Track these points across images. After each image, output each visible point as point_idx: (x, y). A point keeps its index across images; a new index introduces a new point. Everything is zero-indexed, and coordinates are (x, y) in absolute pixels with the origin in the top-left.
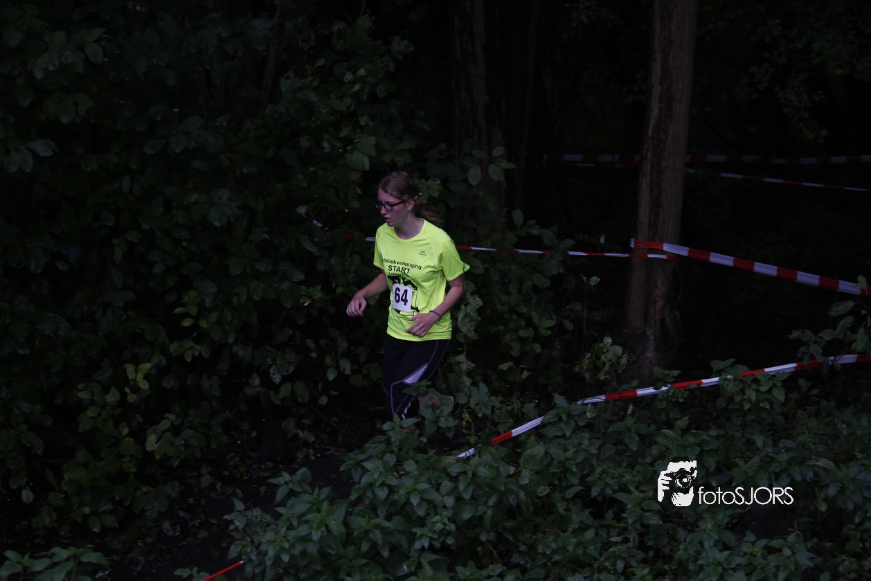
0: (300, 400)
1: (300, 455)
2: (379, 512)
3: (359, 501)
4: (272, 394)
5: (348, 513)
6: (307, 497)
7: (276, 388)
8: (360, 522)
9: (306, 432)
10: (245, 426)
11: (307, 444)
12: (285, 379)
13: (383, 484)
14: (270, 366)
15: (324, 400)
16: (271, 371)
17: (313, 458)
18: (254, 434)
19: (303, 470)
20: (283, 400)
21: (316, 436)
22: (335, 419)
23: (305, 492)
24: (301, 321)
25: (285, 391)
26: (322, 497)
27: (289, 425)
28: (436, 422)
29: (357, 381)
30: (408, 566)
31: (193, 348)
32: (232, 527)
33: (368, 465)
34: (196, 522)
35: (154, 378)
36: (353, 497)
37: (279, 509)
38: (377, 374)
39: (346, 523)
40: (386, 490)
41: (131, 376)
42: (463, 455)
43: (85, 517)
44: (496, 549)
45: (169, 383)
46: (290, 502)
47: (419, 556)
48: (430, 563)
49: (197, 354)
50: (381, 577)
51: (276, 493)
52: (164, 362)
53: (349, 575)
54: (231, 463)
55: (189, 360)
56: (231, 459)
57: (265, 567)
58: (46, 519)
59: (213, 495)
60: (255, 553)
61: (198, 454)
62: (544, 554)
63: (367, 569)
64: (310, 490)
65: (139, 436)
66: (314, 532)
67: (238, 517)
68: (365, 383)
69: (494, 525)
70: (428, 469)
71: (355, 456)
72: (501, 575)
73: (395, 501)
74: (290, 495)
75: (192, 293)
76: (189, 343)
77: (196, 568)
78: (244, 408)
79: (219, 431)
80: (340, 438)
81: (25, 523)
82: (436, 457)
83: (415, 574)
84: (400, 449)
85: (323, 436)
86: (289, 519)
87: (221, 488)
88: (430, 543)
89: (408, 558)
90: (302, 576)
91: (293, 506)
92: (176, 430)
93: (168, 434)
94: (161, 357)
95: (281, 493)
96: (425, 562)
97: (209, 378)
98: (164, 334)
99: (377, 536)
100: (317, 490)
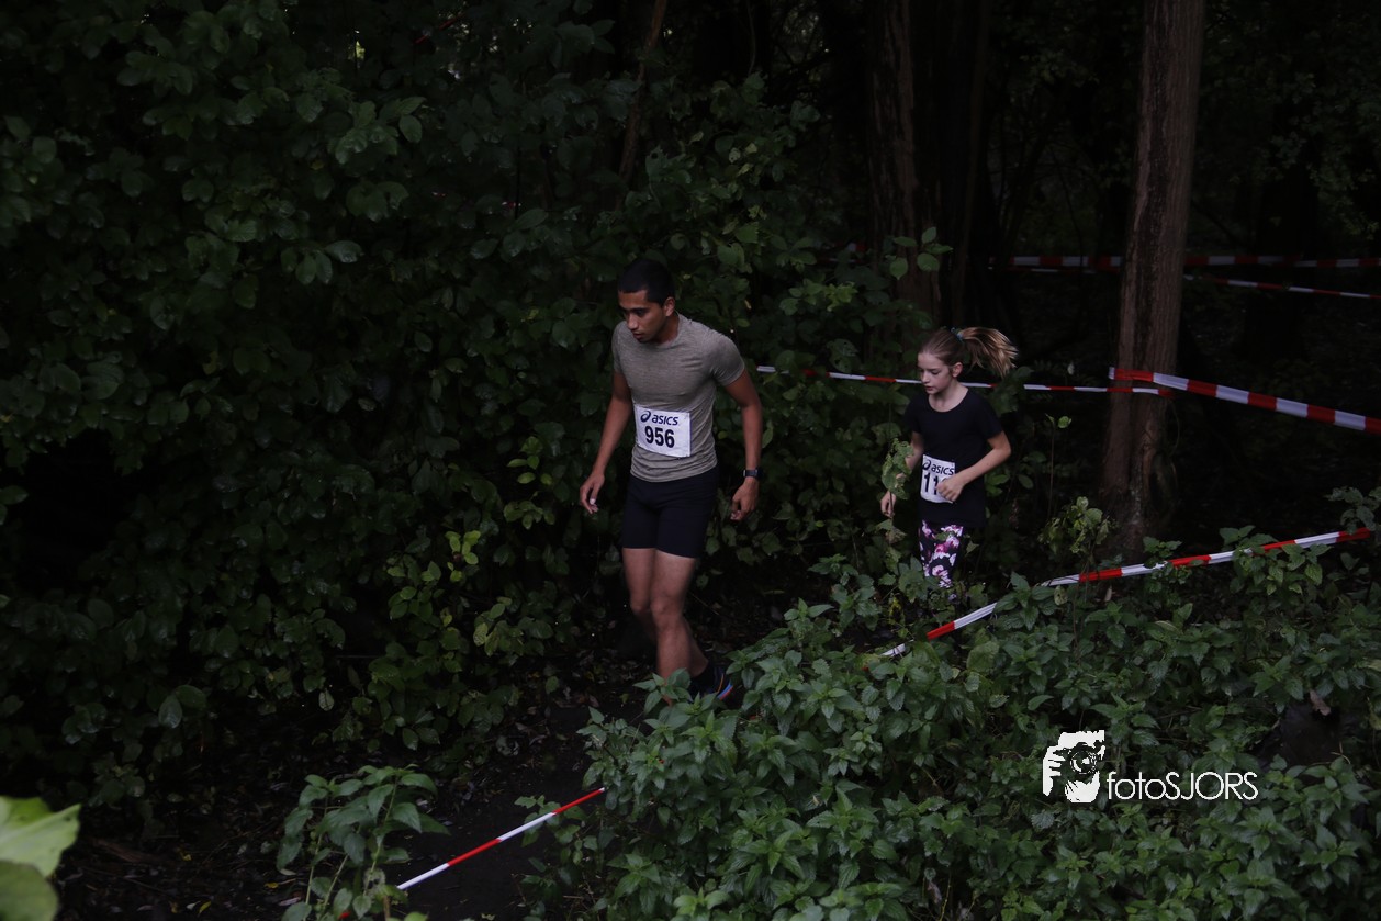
2: (780, 727)
3: (754, 712)
5: (739, 728)
6: (685, 706)
8: (755, 740)
10: (602, 613)
13: (785, 690)
15: (704, 582)
18: (612, 624)
22: (717, 606)
23: (681, 700)
26: (705, 707)
28: (853, 609)
29: (745, 555)
30: (820, 798)
31: (532, 512)
32: (588, 744)
33: (765, 665)
34: (540, 739)
35: (484, 550)
36: (746, 706)
37: (651, 722)
38: (772, 547)
39: (736, 741)
40: (789, 698)
41: (455, 548)
42: (890, 653)
43: (399, 729)
44: (935, 777)
45: (502, 558)
46: (663, 713)
47: (834, 785)
48: (848, 794)
49: (538, 519)
50: (784, 811)
51: (644, 702)
52: (497, 530)
53: (742, 808)
54: (583, 663)
55: (528, 527)
56: (583, 657)
57: (634, 795)
58: (349, 730)
59: (560, 703)
60: (620, 777)
61: (541, 649)
62: (1000, 783)
63: (765, 801)
64: (689, 697)
65: (466, 626)
66: (696, 752)
67: (595, 733)
68: (756, 558)
69: (932, 746)
70: (843, 671)
71: (746, 654)
72: (943, 811)
73: (802, 712)
74: (663, 703)
75: (532, 440)
76: (529, 506)
77: (542, 797)
78: (598, 590)
79: (567, 620)
80: (724, 629)
81: (324, 735)
82: (854, 656)
83: (829, 808)
84: (805, 645)
85: (701, 627)
86: (662, 735)
87: (571, 694)
88: (849, 768)
89: (818, 787)
90: (682, 808)
91: (668, 717)
92: (512, 618)
93: (502, 623)
94: (493, 524)
95: (651, 702)
96: (841, 792)
97: (554, 551)
98: (495, 494)
99: (779, 758)
100: (698, 696)
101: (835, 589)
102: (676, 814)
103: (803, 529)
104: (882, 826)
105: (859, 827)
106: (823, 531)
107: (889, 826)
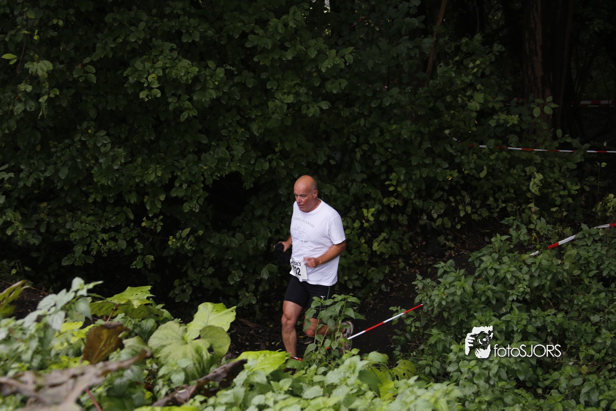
0: (446, 226)
1: (447, 254)
2: (490, 282)
3: (479, 276)
4: (433, 223)
5: (474, 282)
6: (453, 274)
7: (434, 221)
8: (480, 287)
9: (450, 242)
10: (420, 239)
11: (450, 248)
12: (439, 216)
13: (492, 268)
14: (432, 210)
15: (459, 227)
16: (432, 212)
17: (454, 255)
18: (424, 243)
19: (451, 261)
20: (438, 226)
21: (455, 244)
22: (464, 236)
23: (452, 272)
24: (447, 188)
25: (439, 222)
26: (461, 274)
27: (441, 239)
28: (518, 237)
29: (475, 217)
30: (506, 309)
31: (394, 201)
32: (416, 288)
33: (484, 258)
34: (397, 285)
35: (376, 215)
36: (476, 274)
37: (440, 280)
38: (485, 214)
39: (473, 287)
40: (493, 271)
41: (366, 214)
42: (533, 254)
43: (346, 281)
44: (552, 302)
45: (383, 218)
46: (445, 276)
47: (511, 305)
48: (517, 307)
49: (396, 204)
50: (492, 314)
51: (437, 272)
52: (381, 208)
53: (476, 312)
54: (413, 257)
55: (392, 207)
56: (413, 255)
57: (434, 307)
59: (405, 272)
60: (429, 300)
61: (397, 252)
62: (578, 304)
63: (484, 310)
64: (455, 271)
65: (370, 243)
66: (457, 291)
67: (419, 283)
68: (479, 218)
69: (550, 290)
70: (514, 261)
71: (476, 254)
72: (555, 315)
73: (498, 276)
74: (445, 272)
75: (394, 175)
76: (392, 199)
77: (399, 307)
78: (419, 230)
79: (407, 241)
80: (467, 245)
82: (519, 255)
83: (510, 313)
84: (499, 251)
85: (458, 244)
86: (444, 284)
87: (409, 269)
88: (517, 298)
89: (505, 305)
90: (452, 312)
91: (446, 278)
92: (386, 240)
93: (383, 242)
94: (379, 206)
95: (440, 272)
96: (514, 307)
97: (402, 216)
98: (380, 194)
99: (490, 294)
100: (458, 270)
101: (511, 230)
102: (450, 314)
103: (498, 207)
104: (531, 320)
105: (522, 320)
106: (505, 208)
107: (533, 320)
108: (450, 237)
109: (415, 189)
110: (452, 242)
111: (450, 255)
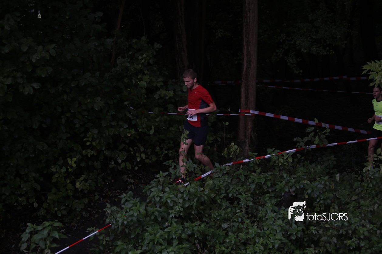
0: (128, 168)
1: (129, 187)
2: (157, 206)
3: (150, 202)
4: (118, 167)
5: (146, 206)
6: (132, 201)
7: (120, 165)
8: (151, 209)
10: (110, 178)
11: (131, 183)
12: (122, 162)
13: (158, 196)
14: (117, 157)
15: (136, 168)
16: (118, 159)
17: (133, 188)
18: (113, 181)
19: (130, 192)
20: (122, 168)
21: (134, 181)
22: (140, 174)
24: (127, 142)
25: (123, 165)
26: (137, 201)
27: (125, 177)
28: (175, 174)
29: (147, 161)
30: (168, 223)
32: (106, 213)
33: (152, 190)
34: (94, 212)
35: (77, 163)
36: (148, 201)
37: (123, 206)
38: (154, 159)
39: (146, 210)
40: (159, 198)
41: (70, 162)
42: (185, 185)
43: (56, 211)
44: (197, 216)
45: (83, 164)
46: (126, 204)
47: (171, 220)
48: (175, 222)
49: (92, 154)
50: (158, 227)
51: (121, 201)
52: (81, 157)
53: (148, 227)
55: (89, 156)
56: (105, 190)
57: (119, 226)
58: (42, 212)
59: (99, 202)
60: (115, 221)
61: (94, 188)
62: (214, 217)
63: (153, 225)
64: (133, 199)
65: (73, 183)
66: (135, 213)
67: (108, 209)
68: (150, 162)
69: (196, 208)
70: (173, 190)
71: (148, 187)
72: (200, 225)
73: (162, 202)
74: (127, 201)
75: (90, 133)
76: (89, 151)
77: (94, 227)
78: (109, 172)
79: (101, 180)
80: (143, 181)
81: (35, 214)
82: (176, 186)
83: (170, 226)
84: (163, 184)
85: (137, 180)
86: (126, 209)
87: (102, 199)
88: (175, 215)
89: (167, 221)
90: (132, 228)
91: (127, 205)
92: (86, 180)
93: (83, 182)
95: (123, 201)
96: (173, 222)
97: (96, 162)
98: (80, 148)
99: (157, 214)
100: (135, 199)
101: (170, 169)
102: (130, 230)
103: (162, 154)
104: (184, 230)
105: (178, 230)
106: (167, 154)
107: (186, 230)
108: (131, 176)
109: (105, 143)
110: (132, 179)
111: (131, 188)
